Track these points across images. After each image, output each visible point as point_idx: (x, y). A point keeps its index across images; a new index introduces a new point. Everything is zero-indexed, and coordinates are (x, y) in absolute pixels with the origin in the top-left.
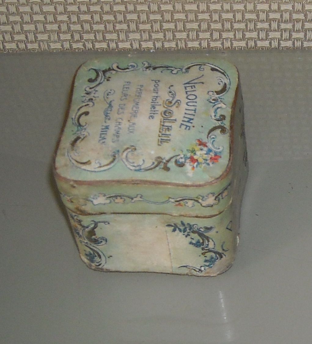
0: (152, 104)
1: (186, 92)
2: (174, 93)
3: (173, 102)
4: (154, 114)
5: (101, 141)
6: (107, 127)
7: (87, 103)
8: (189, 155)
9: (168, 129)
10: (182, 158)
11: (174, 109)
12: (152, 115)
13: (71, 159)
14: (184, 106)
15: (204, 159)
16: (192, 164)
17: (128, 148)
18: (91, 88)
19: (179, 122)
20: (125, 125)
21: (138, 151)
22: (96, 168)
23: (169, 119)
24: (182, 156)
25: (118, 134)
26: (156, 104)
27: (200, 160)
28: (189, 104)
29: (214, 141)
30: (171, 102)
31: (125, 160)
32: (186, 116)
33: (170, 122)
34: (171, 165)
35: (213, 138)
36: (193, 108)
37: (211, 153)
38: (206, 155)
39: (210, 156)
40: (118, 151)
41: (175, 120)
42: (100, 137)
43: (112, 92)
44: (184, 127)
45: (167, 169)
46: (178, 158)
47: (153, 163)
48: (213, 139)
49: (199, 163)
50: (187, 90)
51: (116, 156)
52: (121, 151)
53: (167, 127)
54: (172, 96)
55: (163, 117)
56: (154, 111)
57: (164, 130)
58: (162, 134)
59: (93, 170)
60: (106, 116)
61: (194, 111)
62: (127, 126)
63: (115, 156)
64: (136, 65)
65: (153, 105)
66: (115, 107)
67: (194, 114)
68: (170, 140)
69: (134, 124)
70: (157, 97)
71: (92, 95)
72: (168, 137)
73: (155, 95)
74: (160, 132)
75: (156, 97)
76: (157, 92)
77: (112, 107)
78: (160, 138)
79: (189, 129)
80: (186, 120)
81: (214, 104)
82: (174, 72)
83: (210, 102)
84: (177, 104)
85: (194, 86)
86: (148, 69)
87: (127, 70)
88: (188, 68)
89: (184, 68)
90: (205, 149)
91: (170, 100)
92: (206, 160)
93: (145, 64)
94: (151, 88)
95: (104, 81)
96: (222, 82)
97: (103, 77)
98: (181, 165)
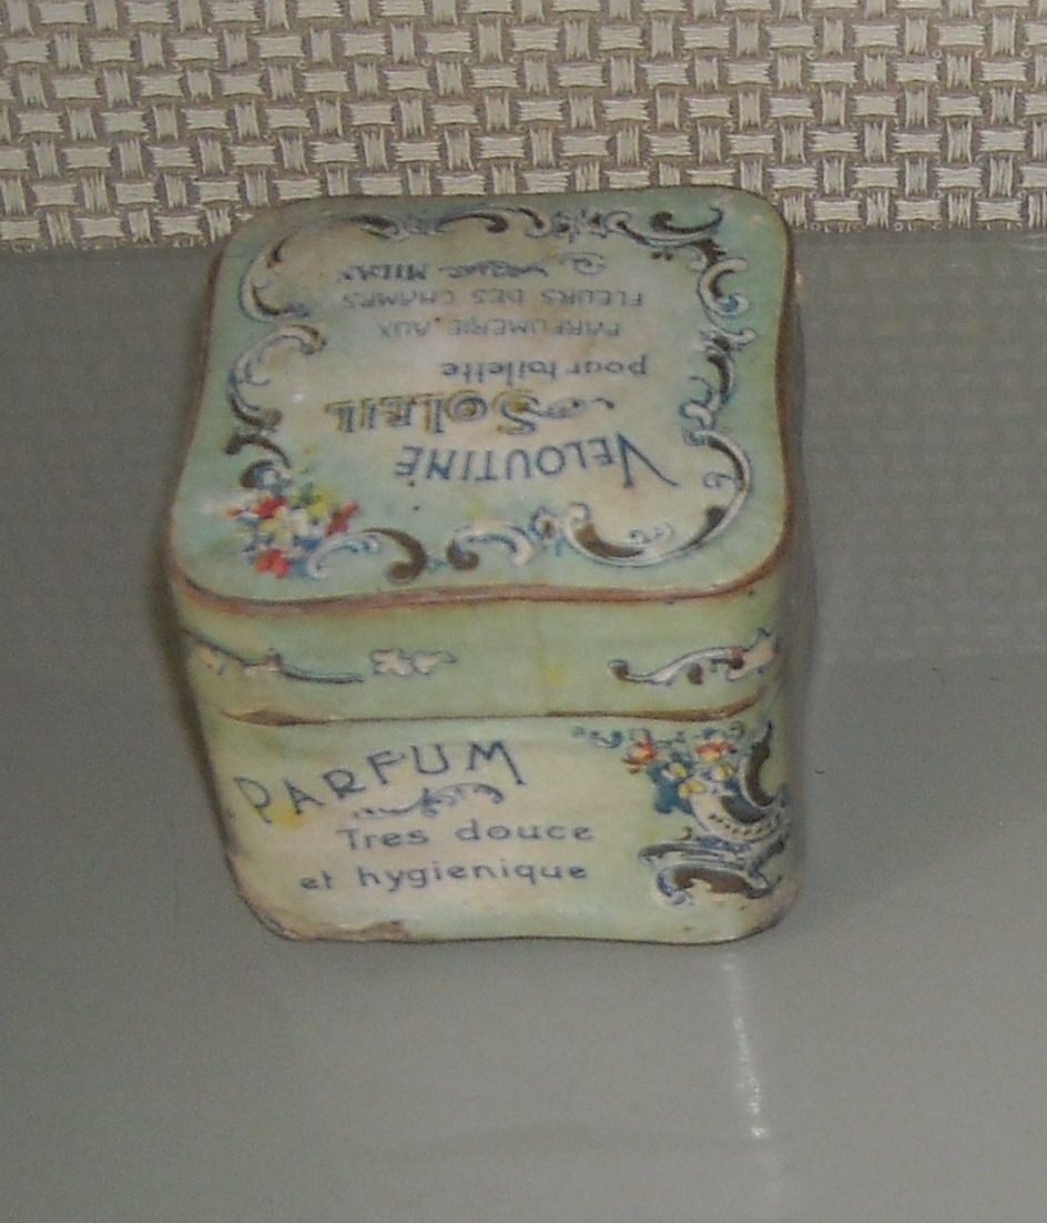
1: (578, 446)
2: (573, 413)
3: (526, 416)
4: (467, 374)
5: (354, 272)
6: (416, 276)
7: (547, 223)
8: (292, 493)
9: (398, 417)
10: (278, 475)
11: (493, 419)
12: (462, 370)
14: (504, 446)
15: (271, 535)
16: (254, 505)
17: (315, 333)
18: (620, 222)
19: (429, 442)
21: (301, 362)
22: (251, 283)
23: (443, 415)
24: (286, 475)
25: (378, 303)
26: (516, 373)
27: (268, 527)
28: (518, 458)
29: (355, 550)
30: (525, 408)
31: (270, 337)
32: (459, 463)
33: (428, 419)
34: (252, 454)
35: (367, 547)
36: (499, 468)
37: (299, 549)
38: (290, 538)
39: (285, 549)
40: (305, 315)
41: (438, 431)
42: (373, 267)
43: (590, 269)
44: (408, 458)
45: (234, 446)
46: (279, 467)
47: (257, 408)
48: (362, 547)
49: (254, 525)
50: (584, 445)
51: (288, 315)
52: (306, 321)
53: (403, 414)
54: (557, 410)
55: (452, 397)
56: (480, 374)
57: (394, 409)
58: (373, 409)
59: (247, 279)
60: (471, 268)
61: (481, 473)
62: (416, 319)
63: (286, 312)
64: (735, 313)
65: (510, 368)
67: (472, 477)
68: (350, 430)
69: (422, 333)
70: (552, 373)
71: (587, 229)
72: (362, 426)
73: (564, 365)
74: (384, 399)
75: (549, 370)
76: (577, 372)
77: (514, 276)
78: (357, 405)
79: (400, 474)
80: (442, 461)
81: (525, 529)
82: (692, 410)
83: (535, 517)
84: (517, 425)
85: (610, 461)
86: (711, 344)
87: (708, 295)
88: (716, 445)
89: (715, 435)
90: (318, 532)
91: (533, 406)
92: (270, 540)
93: (741, 334)
94: (600, 356)
95: (654, 247)
96: (647, 541)
97: (676, 243)
98: (249, 479)
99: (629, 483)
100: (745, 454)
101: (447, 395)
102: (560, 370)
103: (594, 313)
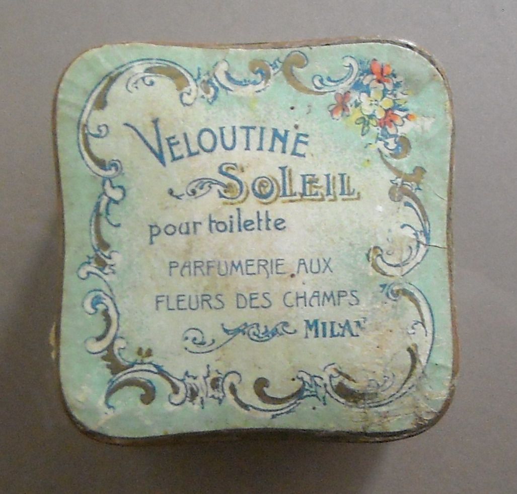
0: (236, 228)
1: (191, 154)
2: (196, 183)
3: (226, 180)
4: (268, 220)
5: (355, 330)
6: (312, 325)
7: (227, 391)
8: (376, 130)
9: (310, 182)
10: (386, 144)
11: (247, 178)
12: (271, 224)
13: (399, 394)
14: (237, 156)
15: (384, 96)
16: (398, 122)
17: (375, 266)
18: (176, 391)
19: (287, 160)
20: (306, 284)
21: (381, 241)
22: (426, 332)
23: (281, 183)
24: (380, 144)
25: (335, 294)
26: (235, 220)
27: (387, 103)
28: (229, 143)
29: (329, 79)
30: (228, 187)
31: (406, 269)
32: (267, 145)
33: (290, 180)
34: (406, 164)
35: (321, 81)
36: (241, 135)
37: (365, 82)
38: (372, 92)
39: (374, 84)
40: (383, 286)
41: (283, 169)
42: (343, 335)
43: (192, 334)
44: (301, 149)
45: (420, 171)
46: (386, 152)
47: (407, 204)
48: (326, 82)
49: (396, 107)
50: (186, 154)
51: (396, 288)
52: (384, 280)
53: (308, 185)
54: (206, 186)
55: (276, 199)
56: (259, 220)
57: (314, 190)
58: (329, 194)
59: (430, 337)
60: (275, 333)
61: (252, 132)
62: (308, 277)
63: (398, 291)
64: (93, 294)
65: (239, 226)
66: (247, 316)
67: (259, 130)
68: (342, 175)
69: (302, 262)
70: (211, 221)
71: (199, 382)
72: (334, 178)
73: (203, 229)
74: (322, 200)
75: (214, 225)
76: (195, 223)
77: (245, 324)
78: (340, 198)
79: (306, 136)
80: (278, 145)
81: (220, 89)
82: (116, 195)
83: (215, 97)
84: (231, 172)
85: (168, 140)
86: (109, 262)
87: (112, 313)
88: (101, 164)
89: (102, 173)
90: (355, 96)
91: (222, 189)
92: (385, 91)
93: (88, 273)
94: (180, 241)
95: (150, 363)
96: (143, 79)
97: (136, 367)
98: (404, 144)
99: (155, 122)
100: (83, 158)
101: (280, 199)
102: (206, 224)
103: (188, 285)
